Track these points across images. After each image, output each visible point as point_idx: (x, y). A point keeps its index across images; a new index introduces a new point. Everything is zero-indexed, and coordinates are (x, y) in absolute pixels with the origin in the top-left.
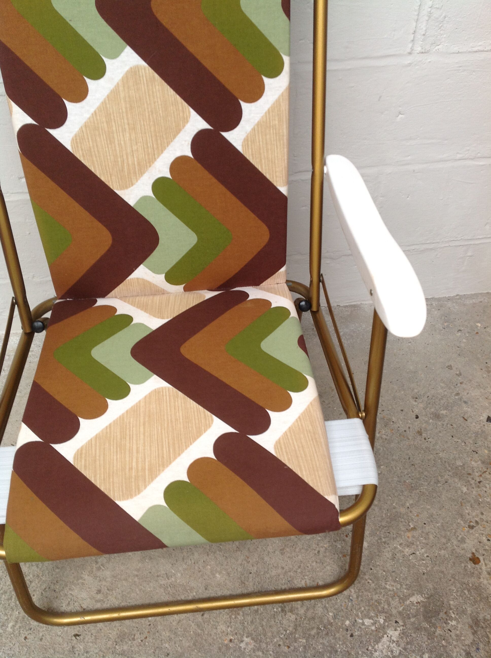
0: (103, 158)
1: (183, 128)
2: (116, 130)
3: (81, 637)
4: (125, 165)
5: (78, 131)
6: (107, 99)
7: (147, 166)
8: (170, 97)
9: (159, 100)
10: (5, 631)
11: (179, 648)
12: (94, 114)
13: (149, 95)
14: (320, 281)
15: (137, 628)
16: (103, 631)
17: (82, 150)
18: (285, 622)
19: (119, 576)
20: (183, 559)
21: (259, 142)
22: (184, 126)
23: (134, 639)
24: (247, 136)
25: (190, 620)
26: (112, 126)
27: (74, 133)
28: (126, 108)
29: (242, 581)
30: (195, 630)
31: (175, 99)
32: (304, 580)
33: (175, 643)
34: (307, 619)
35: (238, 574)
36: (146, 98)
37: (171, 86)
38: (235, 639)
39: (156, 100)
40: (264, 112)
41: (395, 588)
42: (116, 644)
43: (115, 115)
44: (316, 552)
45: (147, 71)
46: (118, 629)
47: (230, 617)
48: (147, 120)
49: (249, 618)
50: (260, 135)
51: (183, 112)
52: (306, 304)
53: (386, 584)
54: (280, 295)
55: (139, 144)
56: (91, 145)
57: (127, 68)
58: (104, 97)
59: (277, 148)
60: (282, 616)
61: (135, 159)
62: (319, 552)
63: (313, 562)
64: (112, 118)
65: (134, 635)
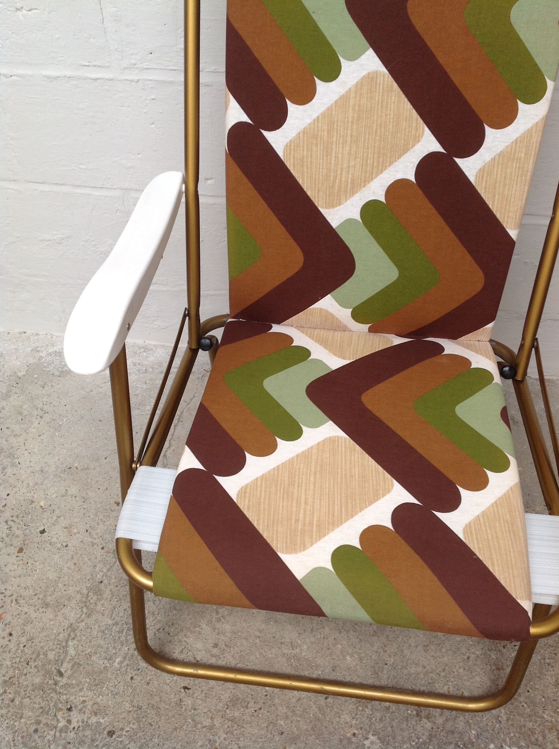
0: (314, 170)
1: (412, 148)
2: (337, 141)
3: (191, 691)
4: (337, 181)
5: (295, 137)
6: (334, 105)
7: (361, 185)
8: (405, 111)
9: (392, 112)
10: (112, 665)
11: (295, 729)
12: (316, 120)
13: (382, 106)
14: (533, 346)
15: (252, 695)
16: (214, 690)
17: (294, 158)
18: (418, 728)
19: (240, 634)
20: (312, 630)
21: (497, 175)
22: (413, 146)
23: (247, 707)
24: (484, 166)
25: (311, 701)
26: (333, 136)
27: (290, 139)
28: (353, 118)
29: (375, 671)
30: (316, 713)
31: (410, 114)
32: (447, 686)
33: (291, 722)
34: (445, 731)
35: (371, 662)
36: (378, 109)
37: (409, 100)
38: (359, 734)
39: (388, 112)
40: (511, 141)
41: (554, 720)
42: (227, 708)
43: (339, 124)
44: (466, 657)
45: (386, 79)
46: (231, 692)
47: (357, 708)
48: (373, 134)
49: (378, 715)
50: (500, 167)
51: (417, 129)
52: (510, 370)
53: (544, 712)
54: (481, 354)
55: (358, 160)
56: (305, 154)
57: (364, 73)
58: (332, 102)
59: (517, 184)
60: (416, 721)
61: (350, 176)
62: (468, 658)
63: (460, 668)
64: (335, 127)
65: (248, 704)
